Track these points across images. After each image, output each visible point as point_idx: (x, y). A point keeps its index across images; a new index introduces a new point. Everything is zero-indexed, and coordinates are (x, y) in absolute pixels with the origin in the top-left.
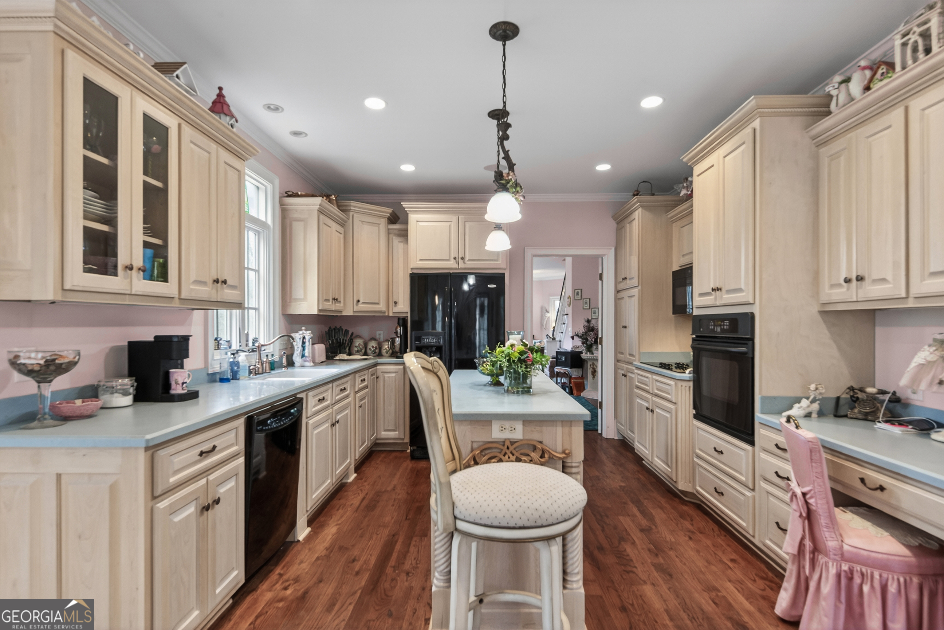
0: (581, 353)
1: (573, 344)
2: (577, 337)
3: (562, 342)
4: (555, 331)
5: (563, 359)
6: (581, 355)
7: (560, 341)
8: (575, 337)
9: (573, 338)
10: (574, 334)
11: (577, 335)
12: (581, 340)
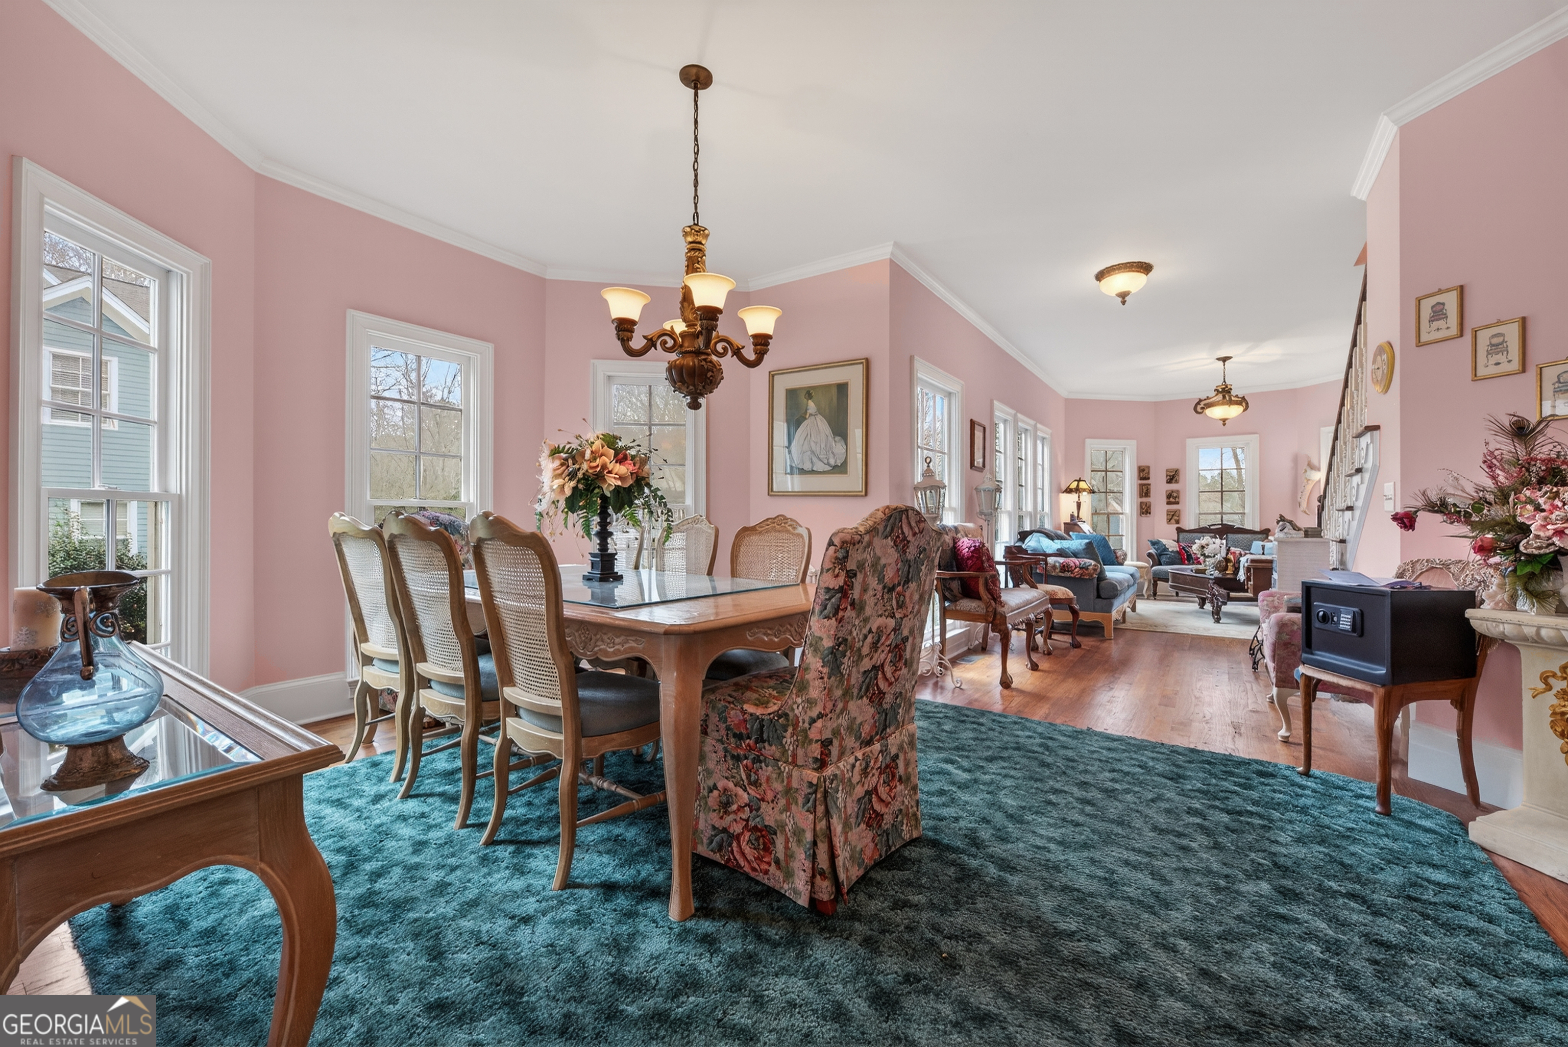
0: (1470, 599)
1: (1405, 547)
2: (1439, 517)
3: (1349, 546)
4: (1326, 509)
5: (1345, 621)
6: (1469, 613)
7: (1343, 541)
8: (1424, 518)
9: (1406, 521)
10: (1419, 503)
11: (1440, 507)
12: (1465, 530)
